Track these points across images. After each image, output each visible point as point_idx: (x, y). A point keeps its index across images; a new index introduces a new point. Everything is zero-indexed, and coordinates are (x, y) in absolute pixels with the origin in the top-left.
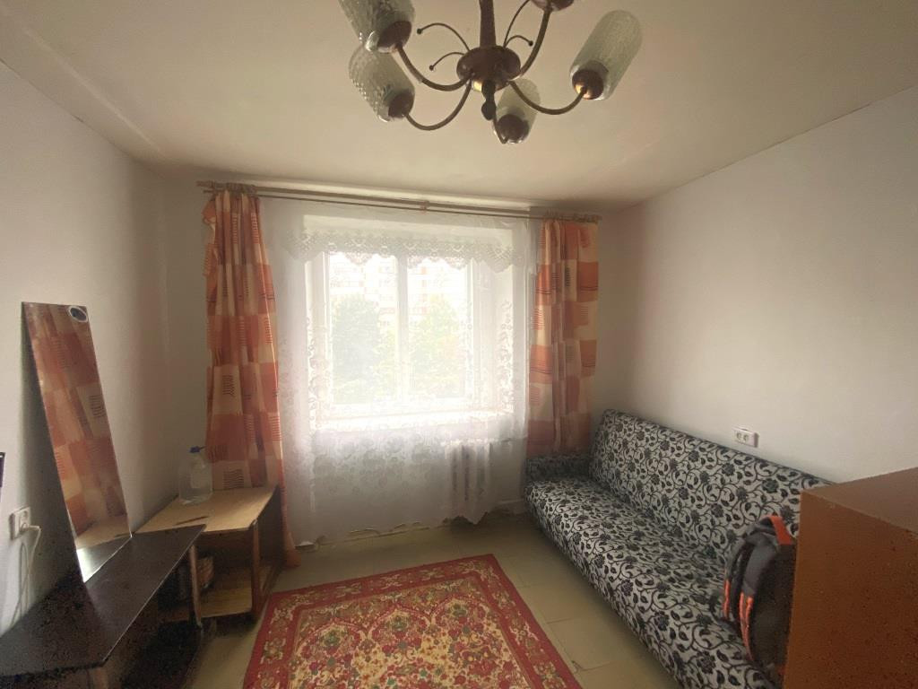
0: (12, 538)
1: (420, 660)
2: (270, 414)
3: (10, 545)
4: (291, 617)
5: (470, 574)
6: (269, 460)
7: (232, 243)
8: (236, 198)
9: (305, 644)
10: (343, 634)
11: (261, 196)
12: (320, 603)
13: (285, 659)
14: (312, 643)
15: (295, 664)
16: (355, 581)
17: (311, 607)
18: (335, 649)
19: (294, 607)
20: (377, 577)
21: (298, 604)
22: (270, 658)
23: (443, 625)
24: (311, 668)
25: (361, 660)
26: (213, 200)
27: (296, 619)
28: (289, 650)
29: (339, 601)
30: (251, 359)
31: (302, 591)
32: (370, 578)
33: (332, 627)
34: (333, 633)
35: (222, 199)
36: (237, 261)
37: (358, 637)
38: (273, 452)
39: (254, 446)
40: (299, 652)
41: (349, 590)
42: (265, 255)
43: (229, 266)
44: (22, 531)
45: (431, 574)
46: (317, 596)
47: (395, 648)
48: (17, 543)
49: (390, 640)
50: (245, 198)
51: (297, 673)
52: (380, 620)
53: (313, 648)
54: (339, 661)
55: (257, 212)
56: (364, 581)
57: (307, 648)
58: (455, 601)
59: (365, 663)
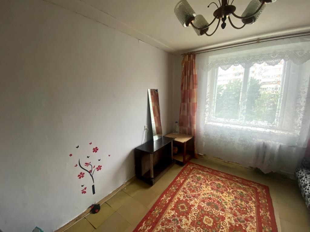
0: (145, 130)
1: (221, 196)
2: (193, 117)
3: (144, 131)
4: (192, 168)
5: (254, 187)
6: (192, 129)
7: (188, 70)
8: (189, 56)
9: (192, 175)
10: (202, 179)
11: (196, 54)
12: (199, 169)
13: (187, 176)
14: (194, 176)
15: (189, 178)
16: (211, 169)
17: (196, 169)
18: (199, 180)
19: (193, 167)
20: (218, 171)
21: (194, 167)
22: (184, 173)
23: (234, 194)
24: (192, 180)
25: (204, 186)
26: (184, 58)
27: (192, 169)
28: (189, 174)
29: (204, 171)
30: (190, 101)
31: (196, 165)
32: (215, 170)
33: (200, 176)
34: (200, 177)
35: (186, 58)
36: (188, 75)
37: (206, 181)
38: (193, 127)
39: (189, 124)
40: (190, 176)
41: (208, 170)
42: (196, 72)
43: (186, 76)
44: (146, 129)
45: (237, 179)
46: (199, 167)
47: (215, 189)
48: (145, 131)
49: (214, 187)
50: (192, 56)
51: (189, 180)
52: (214, 181)
53: (194, 177)
54: (199, 183)
55: (195, 59)
56: (213, 170)
57: (192, 176)
58: (242, 191)
59: (205, 188)
